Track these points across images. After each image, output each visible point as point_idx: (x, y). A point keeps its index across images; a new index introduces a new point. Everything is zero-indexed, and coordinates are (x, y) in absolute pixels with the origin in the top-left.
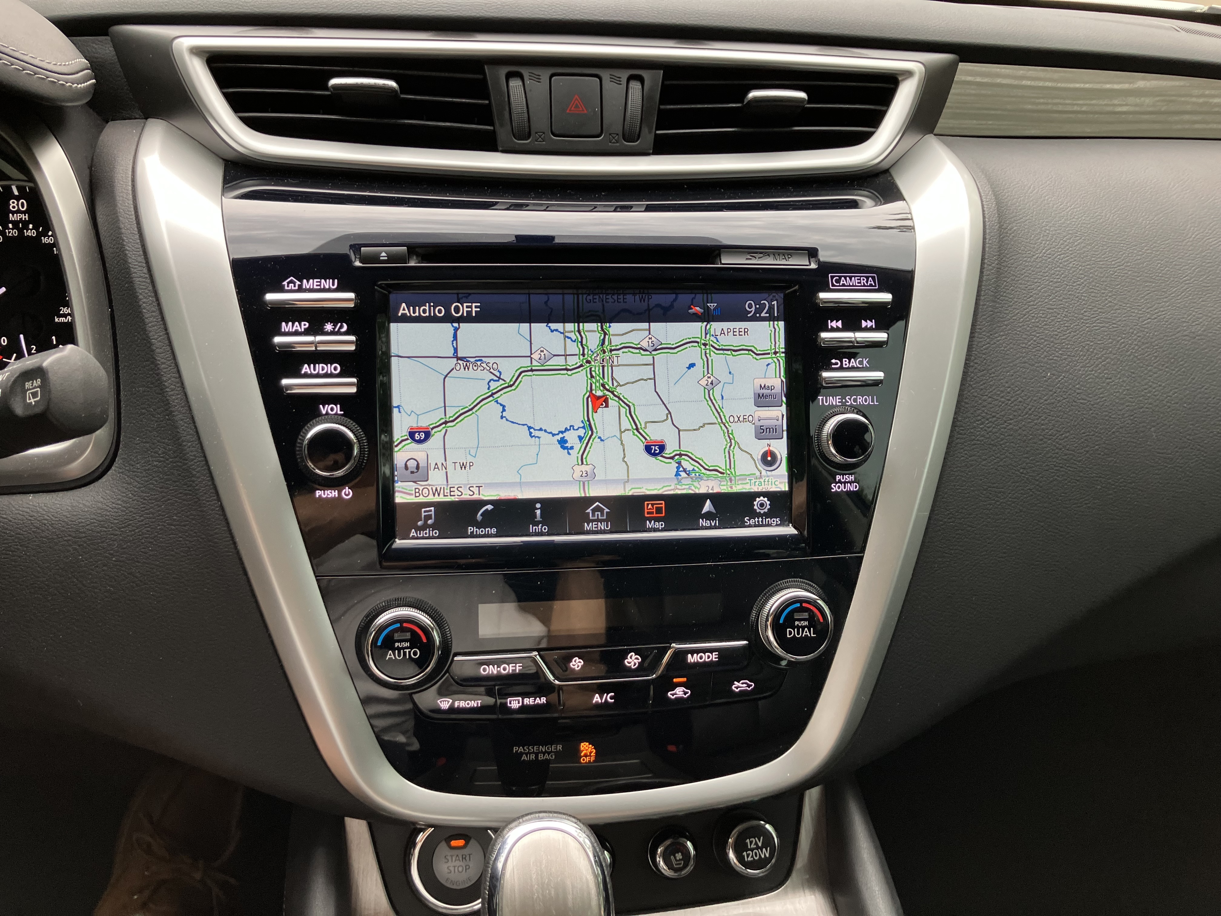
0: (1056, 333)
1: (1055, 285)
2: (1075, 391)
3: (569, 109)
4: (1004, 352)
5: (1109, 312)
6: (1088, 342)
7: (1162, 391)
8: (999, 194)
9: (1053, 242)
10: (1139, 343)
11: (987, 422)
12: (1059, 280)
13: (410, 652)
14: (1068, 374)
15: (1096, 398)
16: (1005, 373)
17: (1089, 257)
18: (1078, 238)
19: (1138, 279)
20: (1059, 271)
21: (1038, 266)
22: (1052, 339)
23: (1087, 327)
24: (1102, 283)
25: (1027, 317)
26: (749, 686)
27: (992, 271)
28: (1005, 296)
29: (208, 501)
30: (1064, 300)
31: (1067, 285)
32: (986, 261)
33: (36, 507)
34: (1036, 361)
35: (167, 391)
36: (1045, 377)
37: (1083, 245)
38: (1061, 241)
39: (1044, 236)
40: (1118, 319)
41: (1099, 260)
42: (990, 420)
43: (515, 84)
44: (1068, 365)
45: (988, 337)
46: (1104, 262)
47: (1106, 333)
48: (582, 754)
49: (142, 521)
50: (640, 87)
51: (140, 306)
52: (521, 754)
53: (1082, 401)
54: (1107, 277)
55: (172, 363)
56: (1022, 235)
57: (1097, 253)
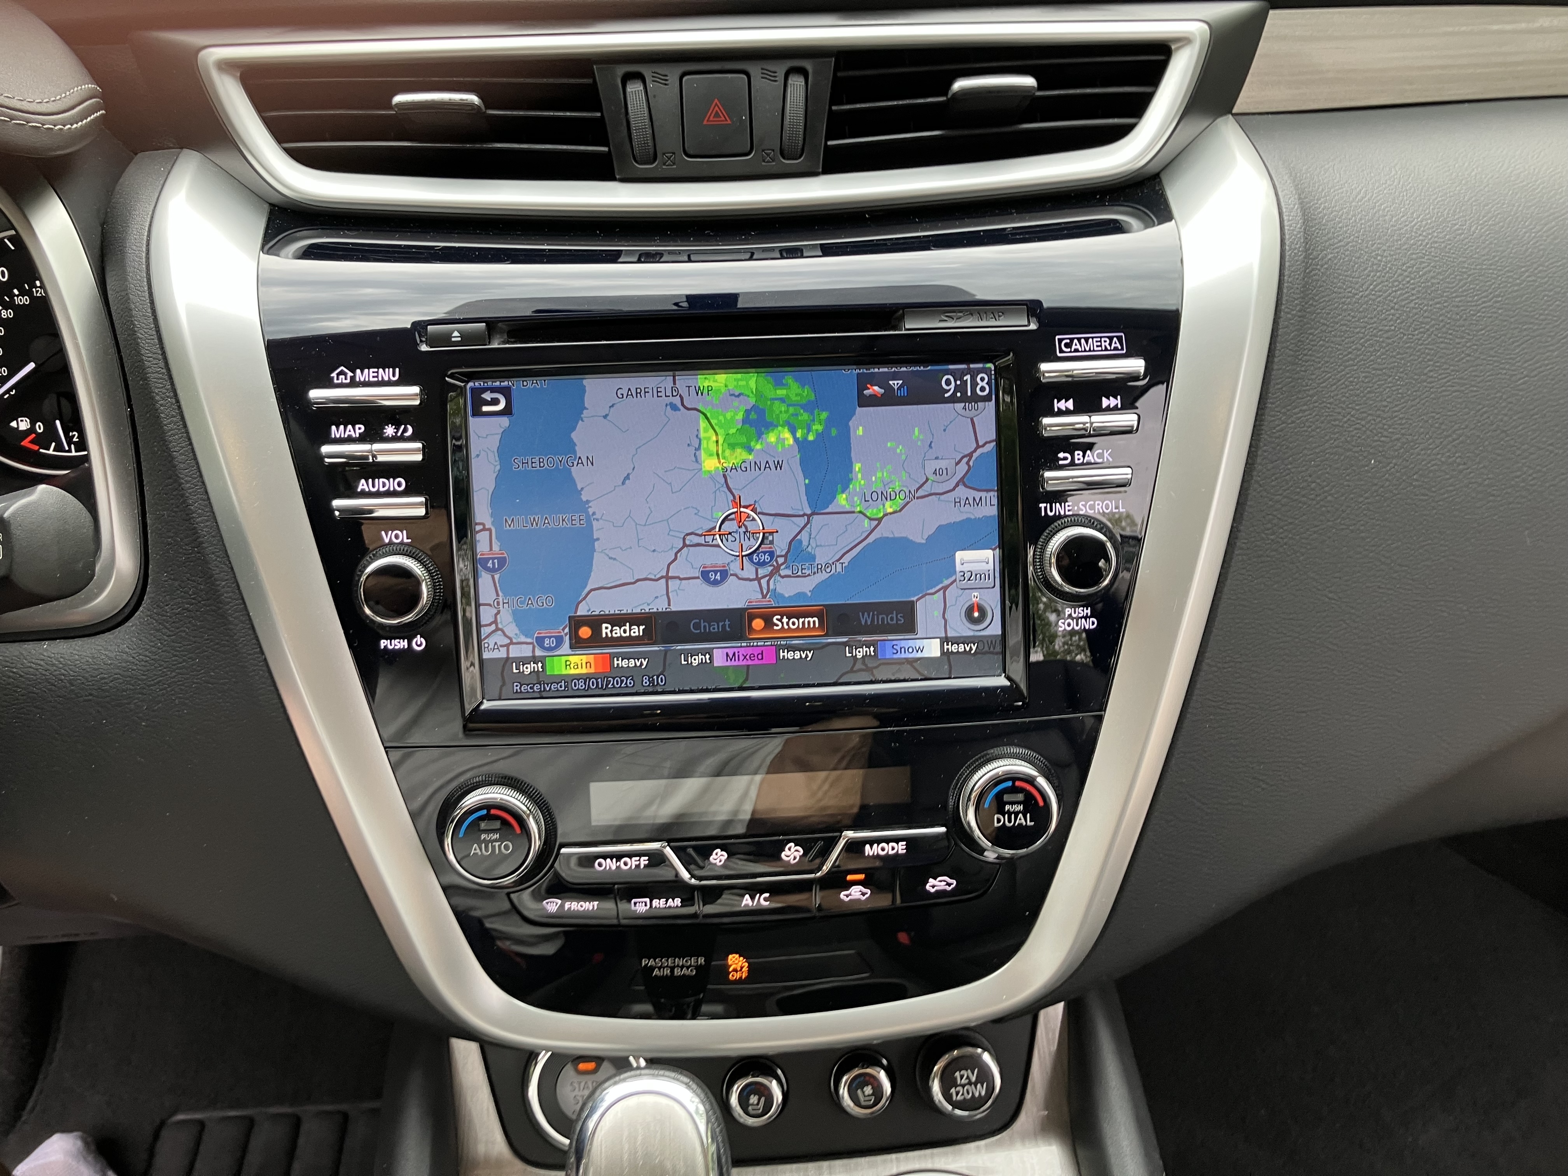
0: (1385, 403)
1: (1385, 336)
2: (1411, 484)
3: (707, 119)
4: (1307, 434)
5: (1466, 370)
6: (1433, 414)
7: (1542, 479)
8: (1310, 208)
9: (1385, 274)
10: (1510, 413)
11: (1281, 530)
12: (1393, 328)
13: (500, 846)
14: (1401, 461)
15: (1442, 491)
16: (1308, 463)
17: (1439, 292)
18: (1424, 265)
19: (1512, 320)
20: (1393, 315)
21: (1361, 310)
22: (1378, 413)
23: (1432, 393)
24: (1457, 329)
25: (1344, 383)
26: (949, 884)
27: (1292, 321)
28: (1310, 355)
29: (250, 654)
30: (1399, 356)
31: (1405, 335)
32: (1283, 307)
33: (51, 658)
34: (1353, 443)
35: (193, 517)
36: (1367, 466)
37: (1432, 274)
38: (1399, 271)
39: (1373, 264)
40: (1479, 379)
41: (1454, 295)
42: (1285, 528)
43: (633, 90)
44: (1401, 448)
45: (1284, 414)
46: (1463, 298)
47: (1460, 400)
48: (731, 969)
49: (174, 677)
50: (803, 83)
51: (157, 410)
52: (652, 969)
53: (1422, 497)
54: (1465, 320)
55: (198, 481)
56: (1339, 266)
57: (1451, 286)
